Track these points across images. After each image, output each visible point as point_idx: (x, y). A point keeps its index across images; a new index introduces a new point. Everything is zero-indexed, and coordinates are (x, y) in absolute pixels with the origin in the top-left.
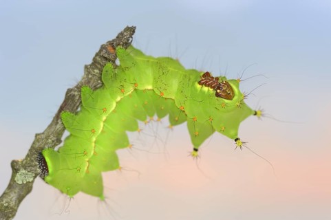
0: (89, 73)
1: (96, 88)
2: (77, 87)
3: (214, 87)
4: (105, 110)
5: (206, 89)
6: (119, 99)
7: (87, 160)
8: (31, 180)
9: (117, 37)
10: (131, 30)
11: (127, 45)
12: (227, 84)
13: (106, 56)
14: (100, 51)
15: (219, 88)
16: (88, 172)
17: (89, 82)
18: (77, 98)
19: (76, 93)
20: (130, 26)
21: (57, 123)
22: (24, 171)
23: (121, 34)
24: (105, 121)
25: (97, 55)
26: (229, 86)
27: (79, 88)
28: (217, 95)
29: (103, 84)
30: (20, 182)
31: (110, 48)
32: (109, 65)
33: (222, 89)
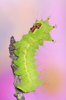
0: (12, 57)
1: (17, 59)
2: (12, 63)
3: (36, 28)
4: (24, 62)
5: (35, 31)
6: (25, 56)
7: (29, 77)
8: (22, 95)
9: (11, 42)
10: (13, 37)
11: (15, 42)
12: (36, 24)
13: (12, 49)
14: (10, 49)
15: (37, 27)
16: (32, 80)
17: (14, 59)
18: (15, 65)
19: (14, 65)
20: (11, 37)
21: (16, 76)
22: (19, 95)
23: (11, 41)
24: (26, 64)
25: (10, 51)
26: (37, 24)
27: (13, 63)
28: (38, 28)
29: (18, 57)
30: (20, 98)
31: (11, 47)
32: (15, 51)
33: (37, 26)
